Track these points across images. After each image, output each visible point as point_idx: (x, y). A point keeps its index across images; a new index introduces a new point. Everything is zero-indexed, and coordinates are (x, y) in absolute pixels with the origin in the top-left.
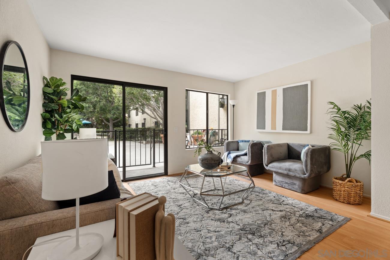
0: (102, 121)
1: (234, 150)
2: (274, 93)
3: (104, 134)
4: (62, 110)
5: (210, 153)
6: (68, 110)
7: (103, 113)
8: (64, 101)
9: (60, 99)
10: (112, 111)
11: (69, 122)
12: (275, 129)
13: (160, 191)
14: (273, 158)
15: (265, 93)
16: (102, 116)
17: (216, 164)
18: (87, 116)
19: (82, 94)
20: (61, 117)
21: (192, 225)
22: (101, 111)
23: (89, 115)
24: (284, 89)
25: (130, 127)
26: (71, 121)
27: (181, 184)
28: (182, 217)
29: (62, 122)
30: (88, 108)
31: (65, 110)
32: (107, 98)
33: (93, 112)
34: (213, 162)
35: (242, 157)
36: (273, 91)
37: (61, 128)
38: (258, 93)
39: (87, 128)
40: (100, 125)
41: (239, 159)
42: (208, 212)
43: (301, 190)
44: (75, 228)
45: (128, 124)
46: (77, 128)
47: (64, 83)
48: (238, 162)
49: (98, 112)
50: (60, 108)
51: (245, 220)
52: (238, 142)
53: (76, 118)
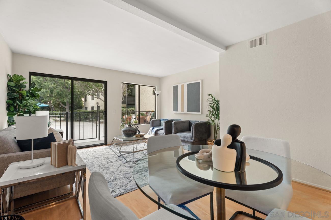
0: (59, 104)
1: (157, 126)
2: (183, 86)
3: (61, 116)
4: (22, 98)
5: (130, 126)
6: (27, 98)
7: (60, 97)
8: (24, 92)
9: (20, 90)
10: (69, 96)
11: (28, 106)
12: (183, 111)
13: (97, 154)
14: (178, 130)
15: (177, 86)
16: (59, 100)
17: (133, 133)
18: (45, 100)
19: (40, 81)
20: (21, 103)
21: (112, 170)
22: (58, 96)
23: (46, 99)
24: (188, 84)
25: (86, 110)
26: (29, 105)
27: (111, 148)
28: (107, 167)
29: (22, 106)
30: (45, 93)
31: (24, 98)
32: (64, 85)
33: (51, 96)
34: (130, 132)
35: (161, 130)
36: (182, 85)
37: (21, 110)
38: (174, 86)
39: (45, 110)
40: (57, 108)
41: (159, 132)
42: (125, 164)
43: (191, 149)
44: (31, 159)
45: (85, 107)
46: (34, 111)
47: (24, 79)
48: (158, 134)
49: (55, 96)
50: (21, 96)
51: (146, 166)
52: (160, 120)
53: (33, 104)
